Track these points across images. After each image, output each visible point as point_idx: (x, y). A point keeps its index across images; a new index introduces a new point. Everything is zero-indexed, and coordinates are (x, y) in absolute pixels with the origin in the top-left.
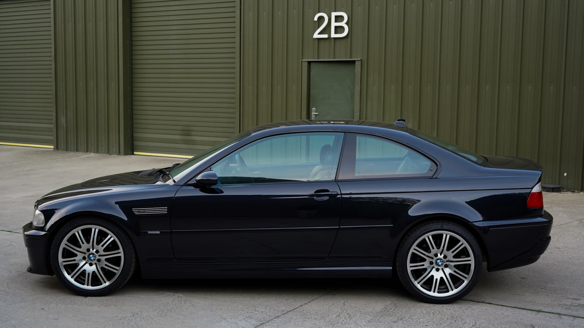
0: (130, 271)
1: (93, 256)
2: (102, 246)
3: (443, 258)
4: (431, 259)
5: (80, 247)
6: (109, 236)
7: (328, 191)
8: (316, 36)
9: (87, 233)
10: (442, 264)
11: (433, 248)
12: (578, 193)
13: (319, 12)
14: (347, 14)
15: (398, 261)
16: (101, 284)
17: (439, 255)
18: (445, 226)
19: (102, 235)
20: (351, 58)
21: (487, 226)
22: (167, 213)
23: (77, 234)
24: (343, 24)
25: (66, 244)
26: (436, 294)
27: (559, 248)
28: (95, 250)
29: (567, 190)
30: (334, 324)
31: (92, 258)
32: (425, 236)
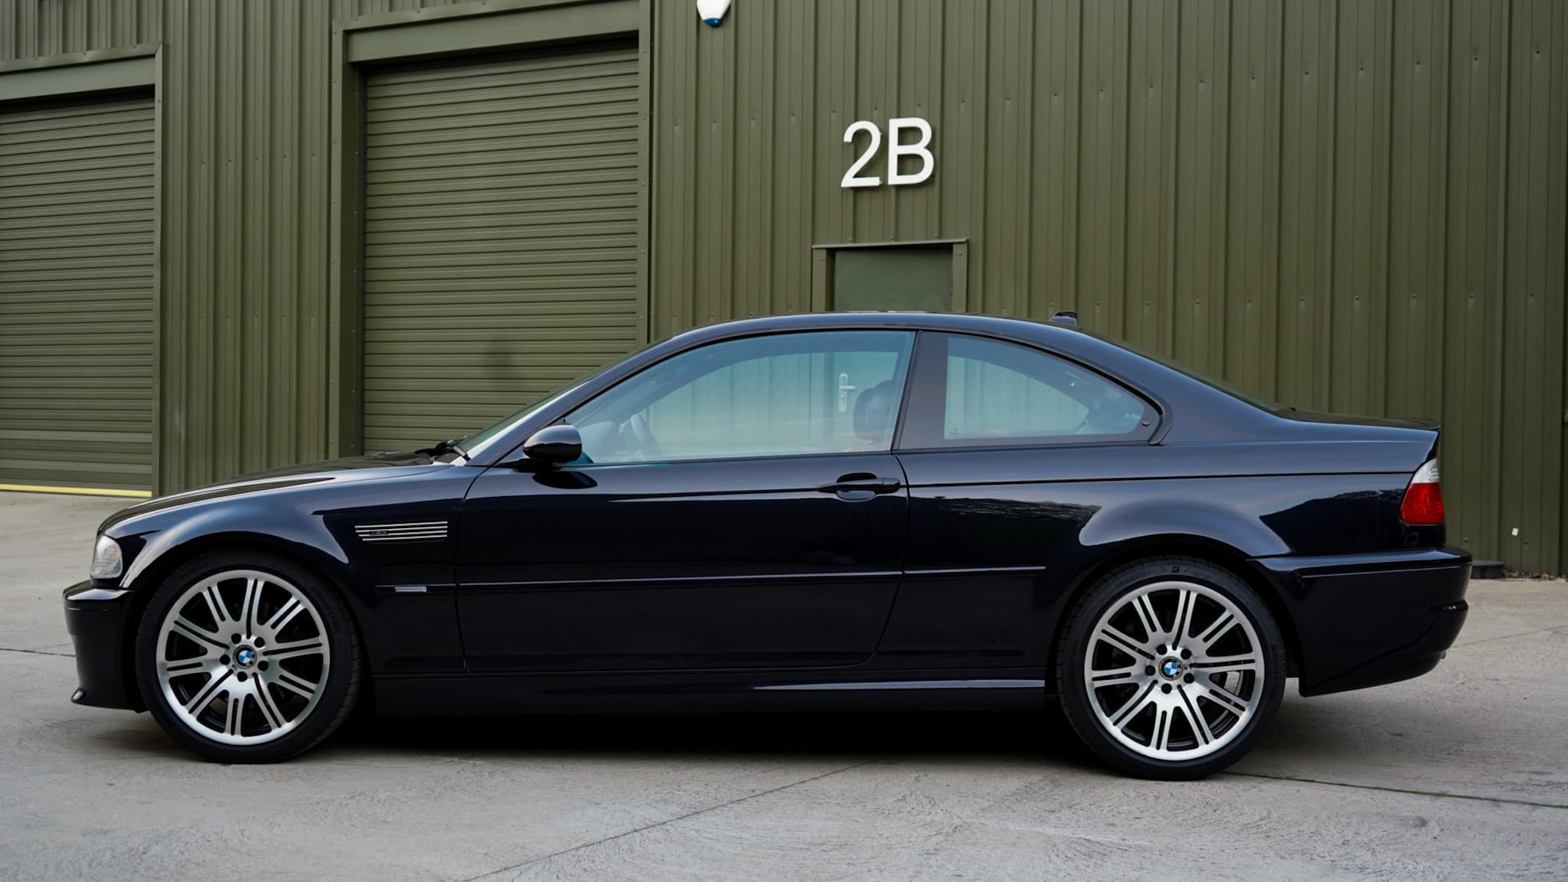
0: (346, 695)
1: (247, 654)
2: (274, 626)
3: (1180, 658)
4: (1149, 660)
5: (214, 628)
6: (292, 601)
7: (871, 477)
8: (849, 181)
9: (233, 593)
10: (1177, 673)
11: (1154, 629)
12: (1551, 579)
13: (856, 120)
14: (929, 123)
15: (1061, 665)
16: (269, 730)
17: (1169, 648)
18: (1185, 568)
19: (273, 598)
20: (940, 237)
21: (1298, 570)
22: (446, 536)
23: (206, 595)
24: (919, 149)
25: (176, 622)
26: (1164, 754)
27: (1497, 680)
28: (253, 638)
29: (1521, 574)
30: (889, 814)
31: (247, 660)
32: (1131, 597)
